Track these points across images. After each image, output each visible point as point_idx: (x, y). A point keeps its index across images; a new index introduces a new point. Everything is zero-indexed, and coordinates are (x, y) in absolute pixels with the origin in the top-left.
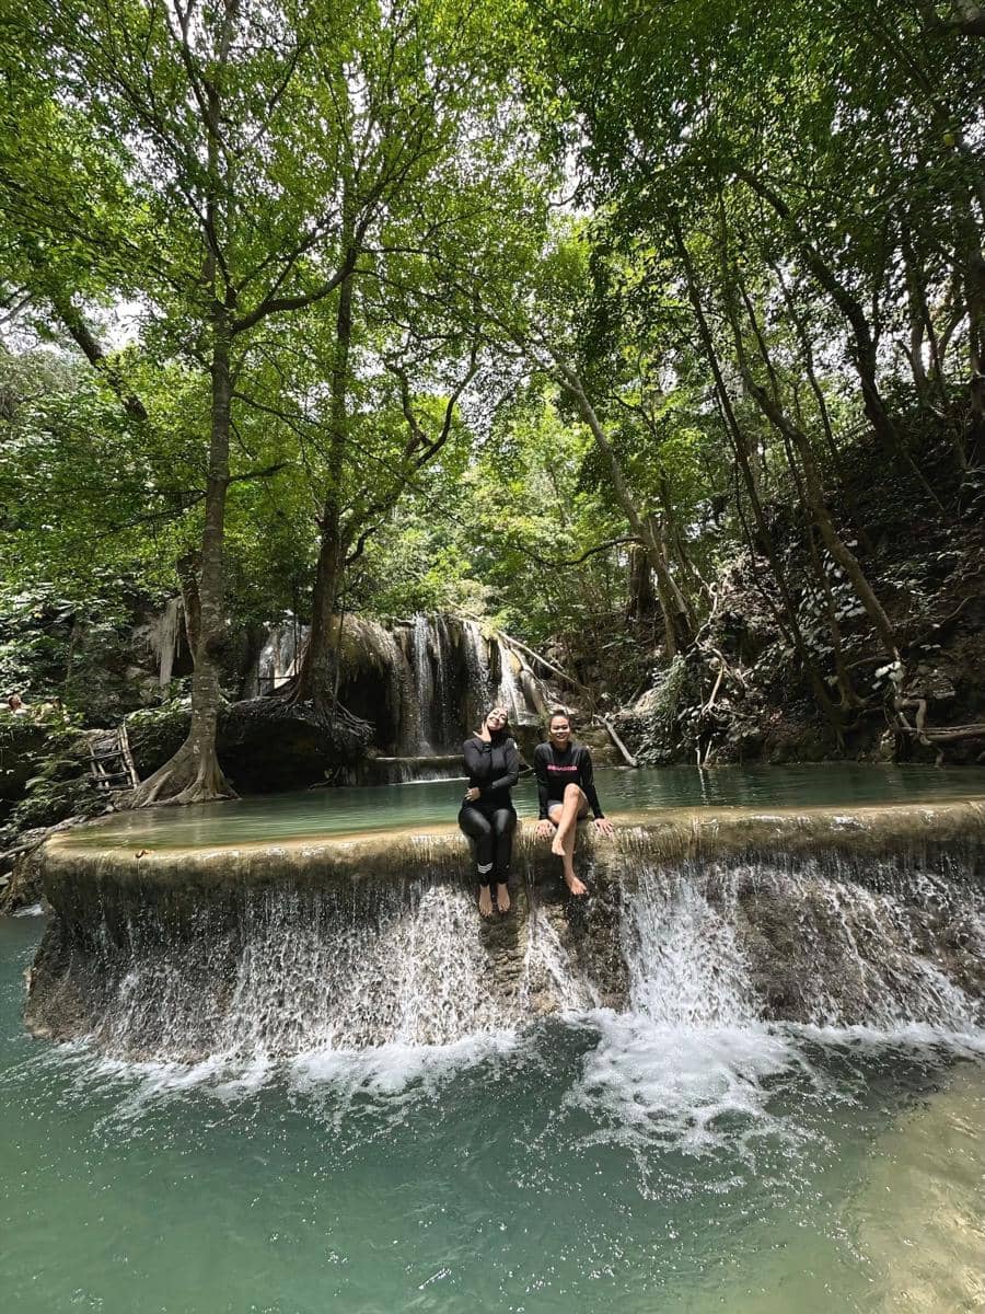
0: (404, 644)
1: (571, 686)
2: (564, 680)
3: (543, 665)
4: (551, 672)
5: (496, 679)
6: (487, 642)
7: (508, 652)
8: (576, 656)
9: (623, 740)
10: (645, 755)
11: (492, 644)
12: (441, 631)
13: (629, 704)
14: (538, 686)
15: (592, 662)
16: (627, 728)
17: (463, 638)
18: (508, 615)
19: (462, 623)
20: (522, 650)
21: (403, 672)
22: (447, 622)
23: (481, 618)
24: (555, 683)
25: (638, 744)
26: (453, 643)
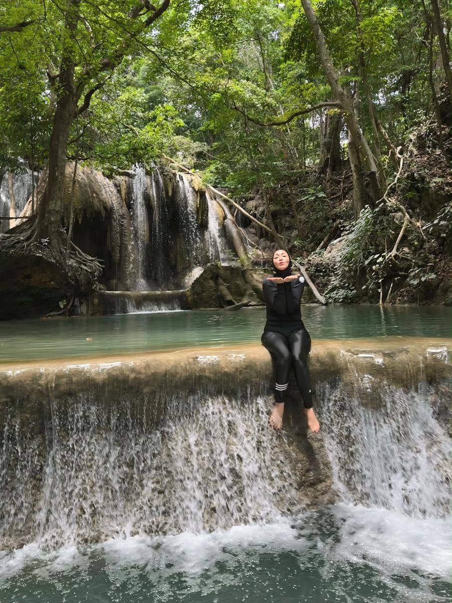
0: (123, 192)
1: (267, 232)
2: (261, 228)
3: (243, 215)
4: (251, 221)
5: (203, 226)
6: (197, 192)
7: (214, 202)
8: (272, 208)
9: (313, 282)
10: (333, 294)
11: (201, 194)
12: (157, 182)
13: (318, 250)
14: (239, 233)
15: (287, 213)
16: (317, 271)
17: (176, 189)
18: (216, 169)
19: (175, 175)
20: (226, 201)
21: (122, 217)
22: (162, 173)
23: (191, 171)
24: (253, 230)
25: (326, 285)
26: (167, 193)
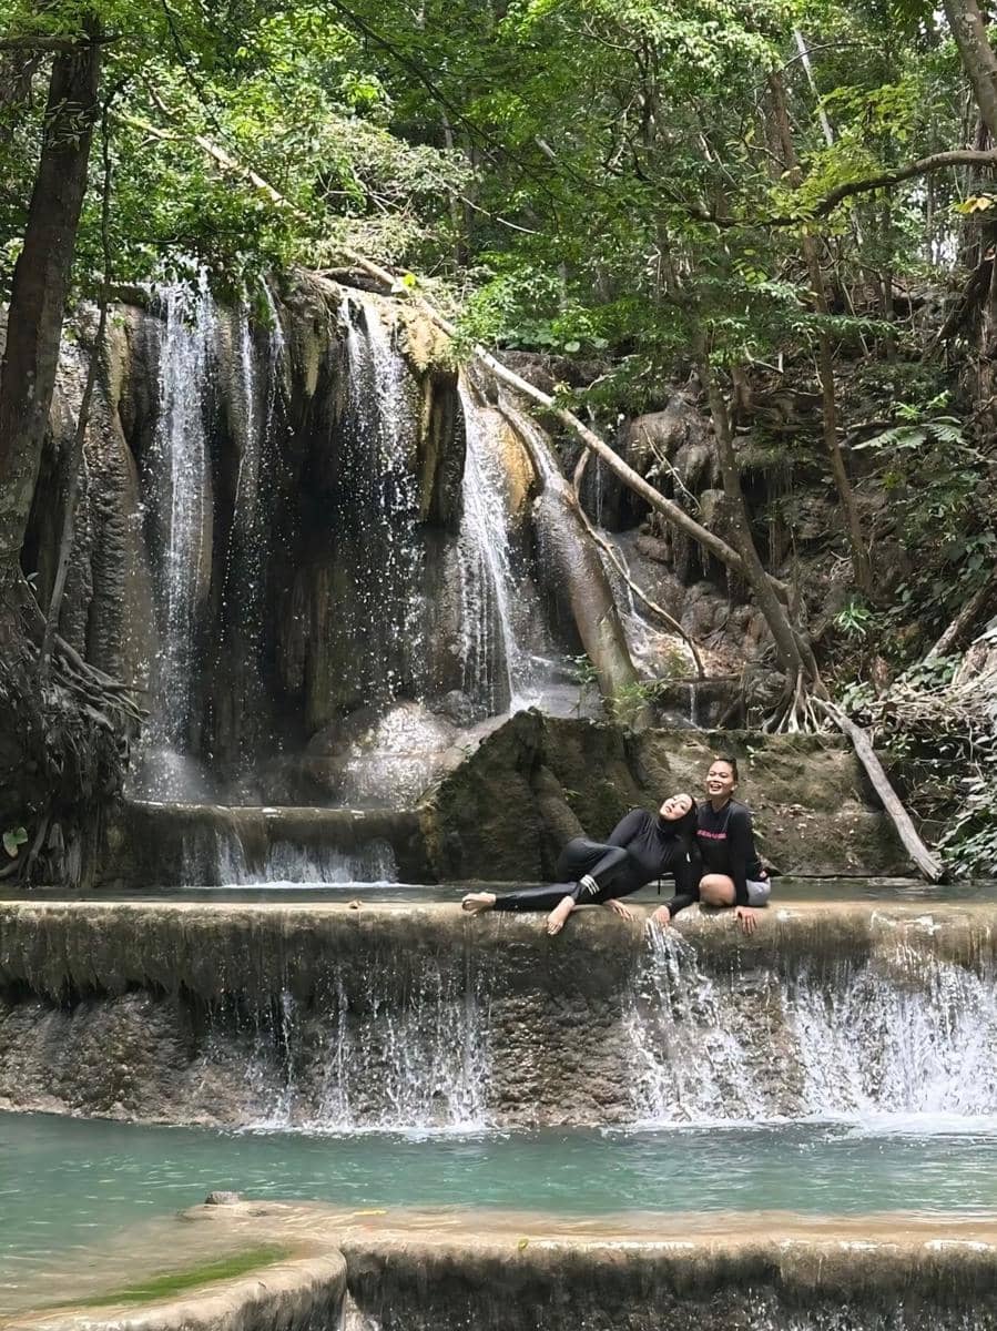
0: (116, 375)
1: (718, 563)
2: (694, 542)
3: (613, 475)
4: (646, 505)
5: (442, 522)
6: (420, 377)
8: (748, 453)
9: (902, 792)
11: (437, 385)
12: (260, 335)
13: (932, 659)
14: (593, 558)
15: (807, 478)
16: (920, 750)
17: (334, 363)
18: (521, 296)
19: (333, 303)
20: (550, 424)
21: (107, 479)
22: (282, 296)
24: (653, 545)
25: (950, 808)
26: (299, 379)
